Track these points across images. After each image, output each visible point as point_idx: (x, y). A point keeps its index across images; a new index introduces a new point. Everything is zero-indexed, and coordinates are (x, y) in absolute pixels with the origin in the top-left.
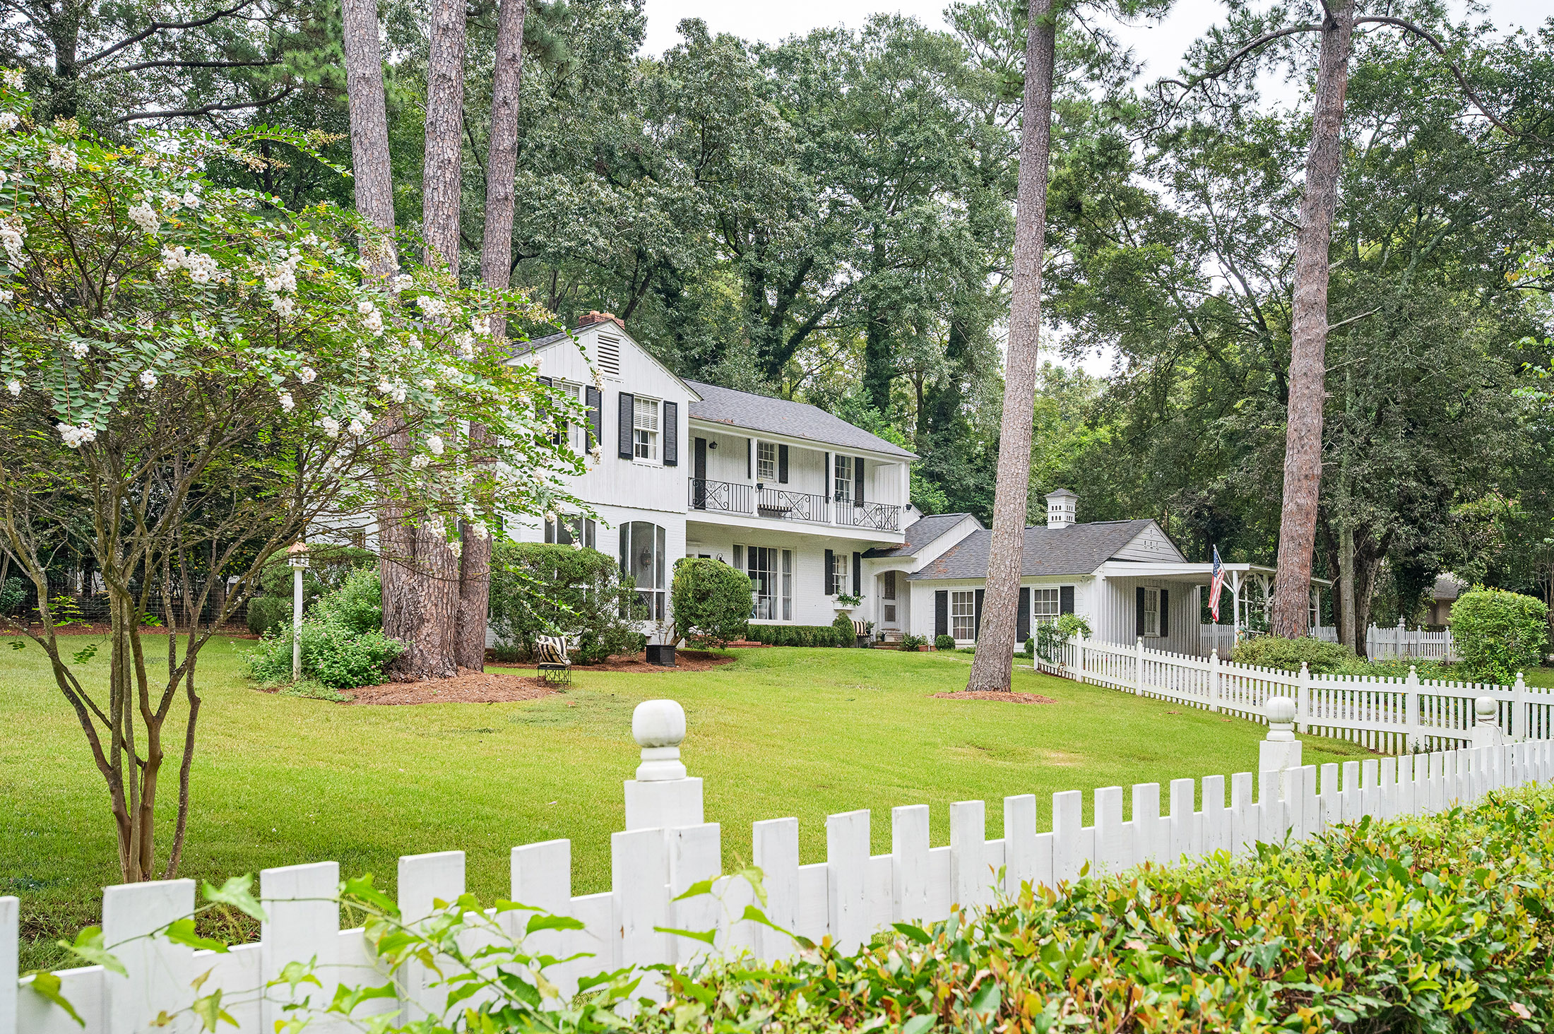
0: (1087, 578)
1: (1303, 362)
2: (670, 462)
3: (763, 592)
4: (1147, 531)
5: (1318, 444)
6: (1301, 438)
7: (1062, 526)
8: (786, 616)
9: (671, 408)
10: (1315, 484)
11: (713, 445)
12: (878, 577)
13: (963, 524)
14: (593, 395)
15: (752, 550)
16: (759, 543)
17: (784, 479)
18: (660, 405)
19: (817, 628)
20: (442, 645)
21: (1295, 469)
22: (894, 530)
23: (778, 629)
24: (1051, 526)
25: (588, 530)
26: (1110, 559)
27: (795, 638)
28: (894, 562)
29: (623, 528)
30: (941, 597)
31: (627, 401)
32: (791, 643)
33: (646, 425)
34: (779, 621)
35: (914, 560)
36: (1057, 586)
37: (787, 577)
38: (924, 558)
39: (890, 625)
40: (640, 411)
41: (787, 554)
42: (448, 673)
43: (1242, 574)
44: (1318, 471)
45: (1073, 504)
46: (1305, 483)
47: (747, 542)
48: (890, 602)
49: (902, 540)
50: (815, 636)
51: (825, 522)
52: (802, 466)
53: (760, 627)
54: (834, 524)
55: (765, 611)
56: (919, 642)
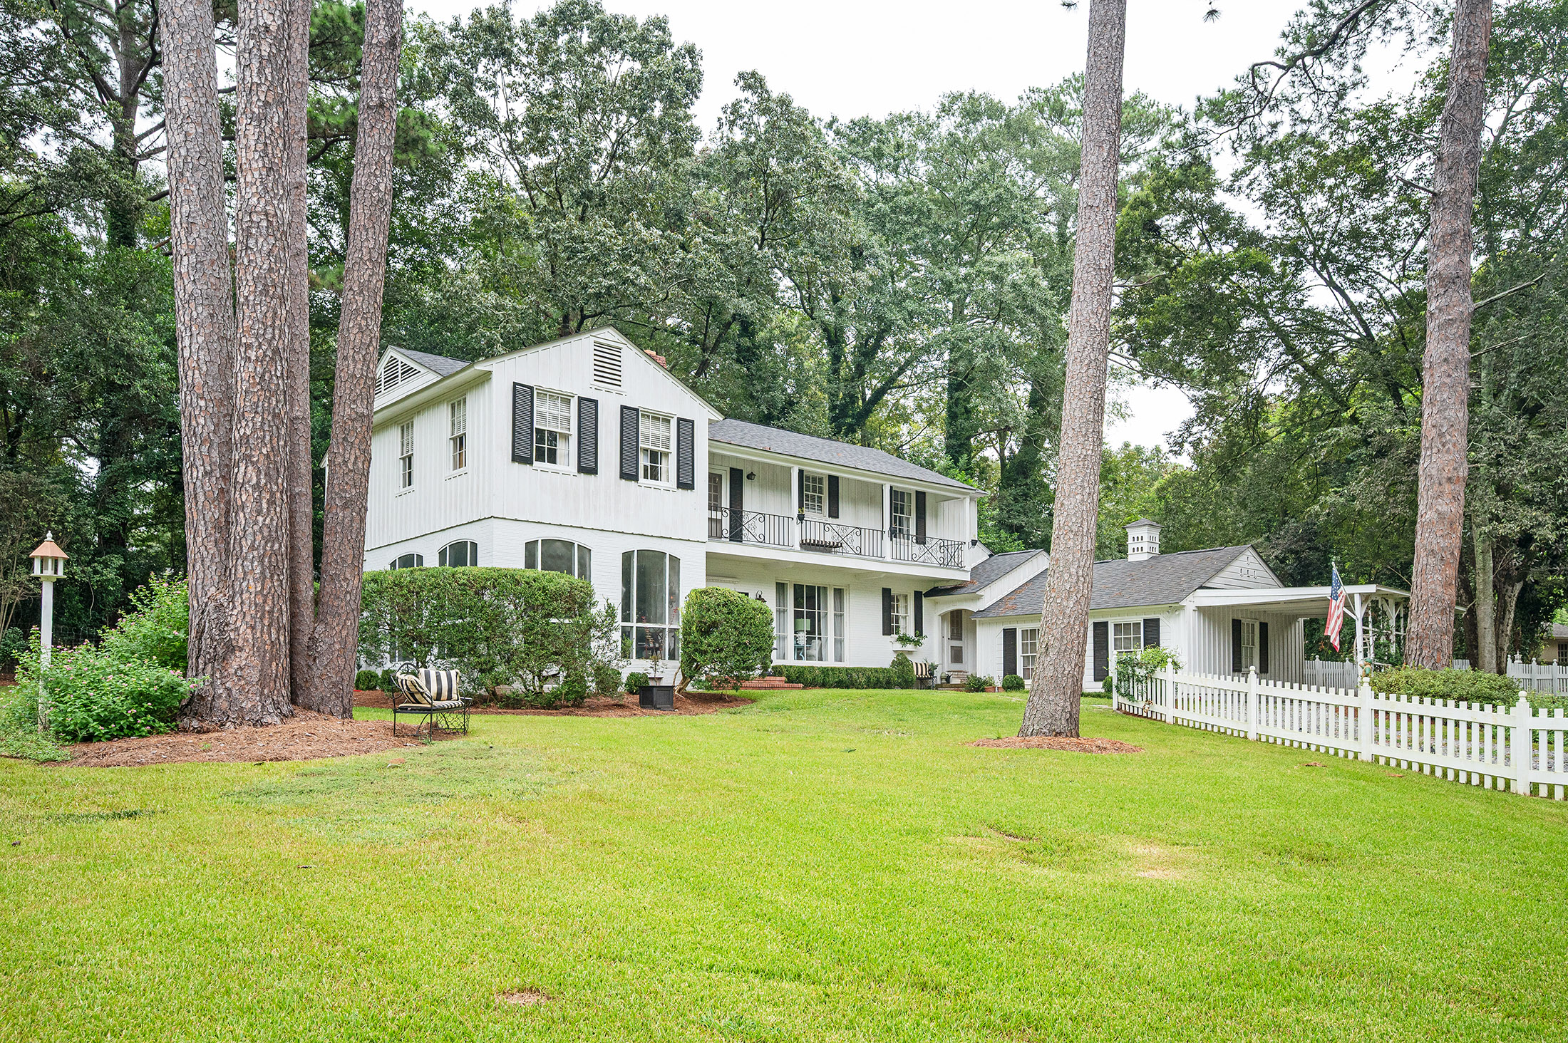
0: (1175, 608)
1: (1443, 347)
2: (686, 484)
3: (811, 632)
4: (1243, 558)
5: (1463, 441)
6: (1441, 435)
7: (1145, 557)
8: (839, 658)
9: (686, 427)
10: (1460, 488)
11: (750, 476)
12: (943, 617)
13: (1034, 560)
14: (588, 407)
15: (798, 589)
16: (806, 580)
17: (834, 513)
18: (674, 423)
19: (871, 669)
20: (262, 681)
21: (1434, 472)
22: (959, 567)
23: (825, 671)
24: (1132, 558)
25: (581, 559)
26: (1201, 587)
27: (846, 680)
28: (960, 601)
29: (627, 557)
30: (1009, 635)
31: (629, 417)
32: (840, 684)
33: (657, 444)
34: (830, 662)
35: (980, 597)
36: (1140, 619)
37: (839, 616)
38: (991, 595)
39: (957, 667)
40: (645, 427)
41: (839, 592)
42: (268, 719)
43: (1365, 597)
44: (1463, 472)
45: (1156, 534)
46: (1447, 487)
47: (791, 579)
48: (956, 643)
49: (967, 577)
50: (869, 678)
51: (880, 558)
52: (855, 501)
53: (804, 668)
54: (889, 559)
55: (815, 652)
56: (985, 683)
